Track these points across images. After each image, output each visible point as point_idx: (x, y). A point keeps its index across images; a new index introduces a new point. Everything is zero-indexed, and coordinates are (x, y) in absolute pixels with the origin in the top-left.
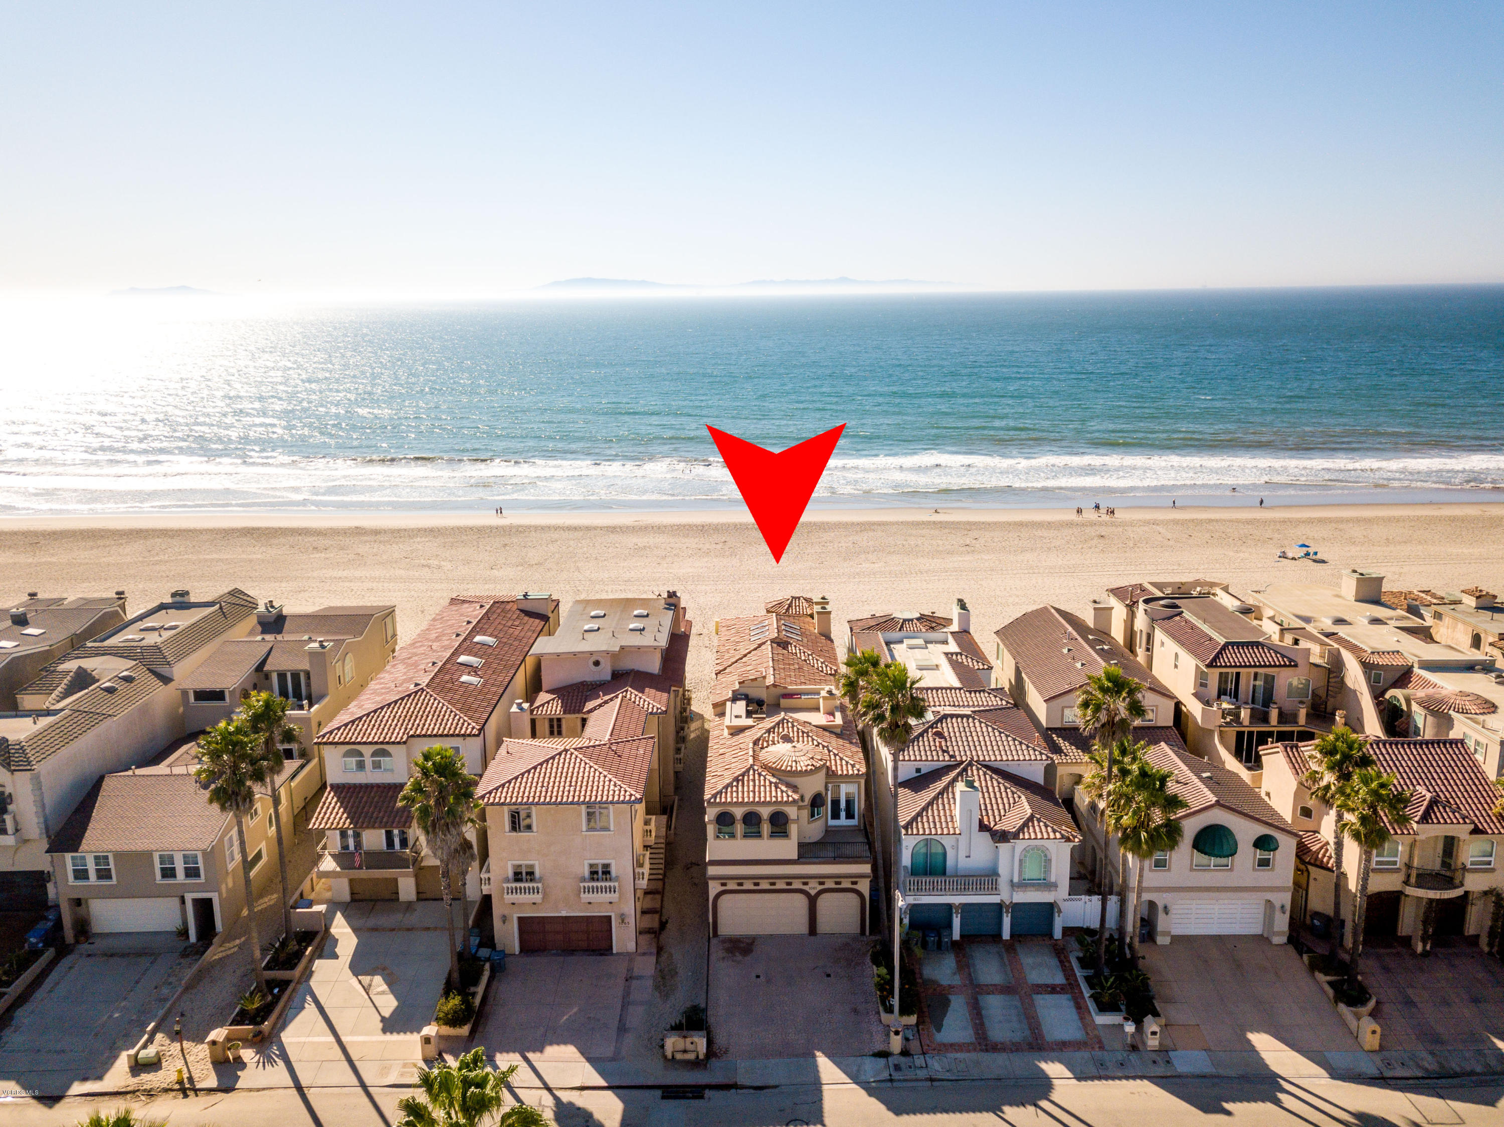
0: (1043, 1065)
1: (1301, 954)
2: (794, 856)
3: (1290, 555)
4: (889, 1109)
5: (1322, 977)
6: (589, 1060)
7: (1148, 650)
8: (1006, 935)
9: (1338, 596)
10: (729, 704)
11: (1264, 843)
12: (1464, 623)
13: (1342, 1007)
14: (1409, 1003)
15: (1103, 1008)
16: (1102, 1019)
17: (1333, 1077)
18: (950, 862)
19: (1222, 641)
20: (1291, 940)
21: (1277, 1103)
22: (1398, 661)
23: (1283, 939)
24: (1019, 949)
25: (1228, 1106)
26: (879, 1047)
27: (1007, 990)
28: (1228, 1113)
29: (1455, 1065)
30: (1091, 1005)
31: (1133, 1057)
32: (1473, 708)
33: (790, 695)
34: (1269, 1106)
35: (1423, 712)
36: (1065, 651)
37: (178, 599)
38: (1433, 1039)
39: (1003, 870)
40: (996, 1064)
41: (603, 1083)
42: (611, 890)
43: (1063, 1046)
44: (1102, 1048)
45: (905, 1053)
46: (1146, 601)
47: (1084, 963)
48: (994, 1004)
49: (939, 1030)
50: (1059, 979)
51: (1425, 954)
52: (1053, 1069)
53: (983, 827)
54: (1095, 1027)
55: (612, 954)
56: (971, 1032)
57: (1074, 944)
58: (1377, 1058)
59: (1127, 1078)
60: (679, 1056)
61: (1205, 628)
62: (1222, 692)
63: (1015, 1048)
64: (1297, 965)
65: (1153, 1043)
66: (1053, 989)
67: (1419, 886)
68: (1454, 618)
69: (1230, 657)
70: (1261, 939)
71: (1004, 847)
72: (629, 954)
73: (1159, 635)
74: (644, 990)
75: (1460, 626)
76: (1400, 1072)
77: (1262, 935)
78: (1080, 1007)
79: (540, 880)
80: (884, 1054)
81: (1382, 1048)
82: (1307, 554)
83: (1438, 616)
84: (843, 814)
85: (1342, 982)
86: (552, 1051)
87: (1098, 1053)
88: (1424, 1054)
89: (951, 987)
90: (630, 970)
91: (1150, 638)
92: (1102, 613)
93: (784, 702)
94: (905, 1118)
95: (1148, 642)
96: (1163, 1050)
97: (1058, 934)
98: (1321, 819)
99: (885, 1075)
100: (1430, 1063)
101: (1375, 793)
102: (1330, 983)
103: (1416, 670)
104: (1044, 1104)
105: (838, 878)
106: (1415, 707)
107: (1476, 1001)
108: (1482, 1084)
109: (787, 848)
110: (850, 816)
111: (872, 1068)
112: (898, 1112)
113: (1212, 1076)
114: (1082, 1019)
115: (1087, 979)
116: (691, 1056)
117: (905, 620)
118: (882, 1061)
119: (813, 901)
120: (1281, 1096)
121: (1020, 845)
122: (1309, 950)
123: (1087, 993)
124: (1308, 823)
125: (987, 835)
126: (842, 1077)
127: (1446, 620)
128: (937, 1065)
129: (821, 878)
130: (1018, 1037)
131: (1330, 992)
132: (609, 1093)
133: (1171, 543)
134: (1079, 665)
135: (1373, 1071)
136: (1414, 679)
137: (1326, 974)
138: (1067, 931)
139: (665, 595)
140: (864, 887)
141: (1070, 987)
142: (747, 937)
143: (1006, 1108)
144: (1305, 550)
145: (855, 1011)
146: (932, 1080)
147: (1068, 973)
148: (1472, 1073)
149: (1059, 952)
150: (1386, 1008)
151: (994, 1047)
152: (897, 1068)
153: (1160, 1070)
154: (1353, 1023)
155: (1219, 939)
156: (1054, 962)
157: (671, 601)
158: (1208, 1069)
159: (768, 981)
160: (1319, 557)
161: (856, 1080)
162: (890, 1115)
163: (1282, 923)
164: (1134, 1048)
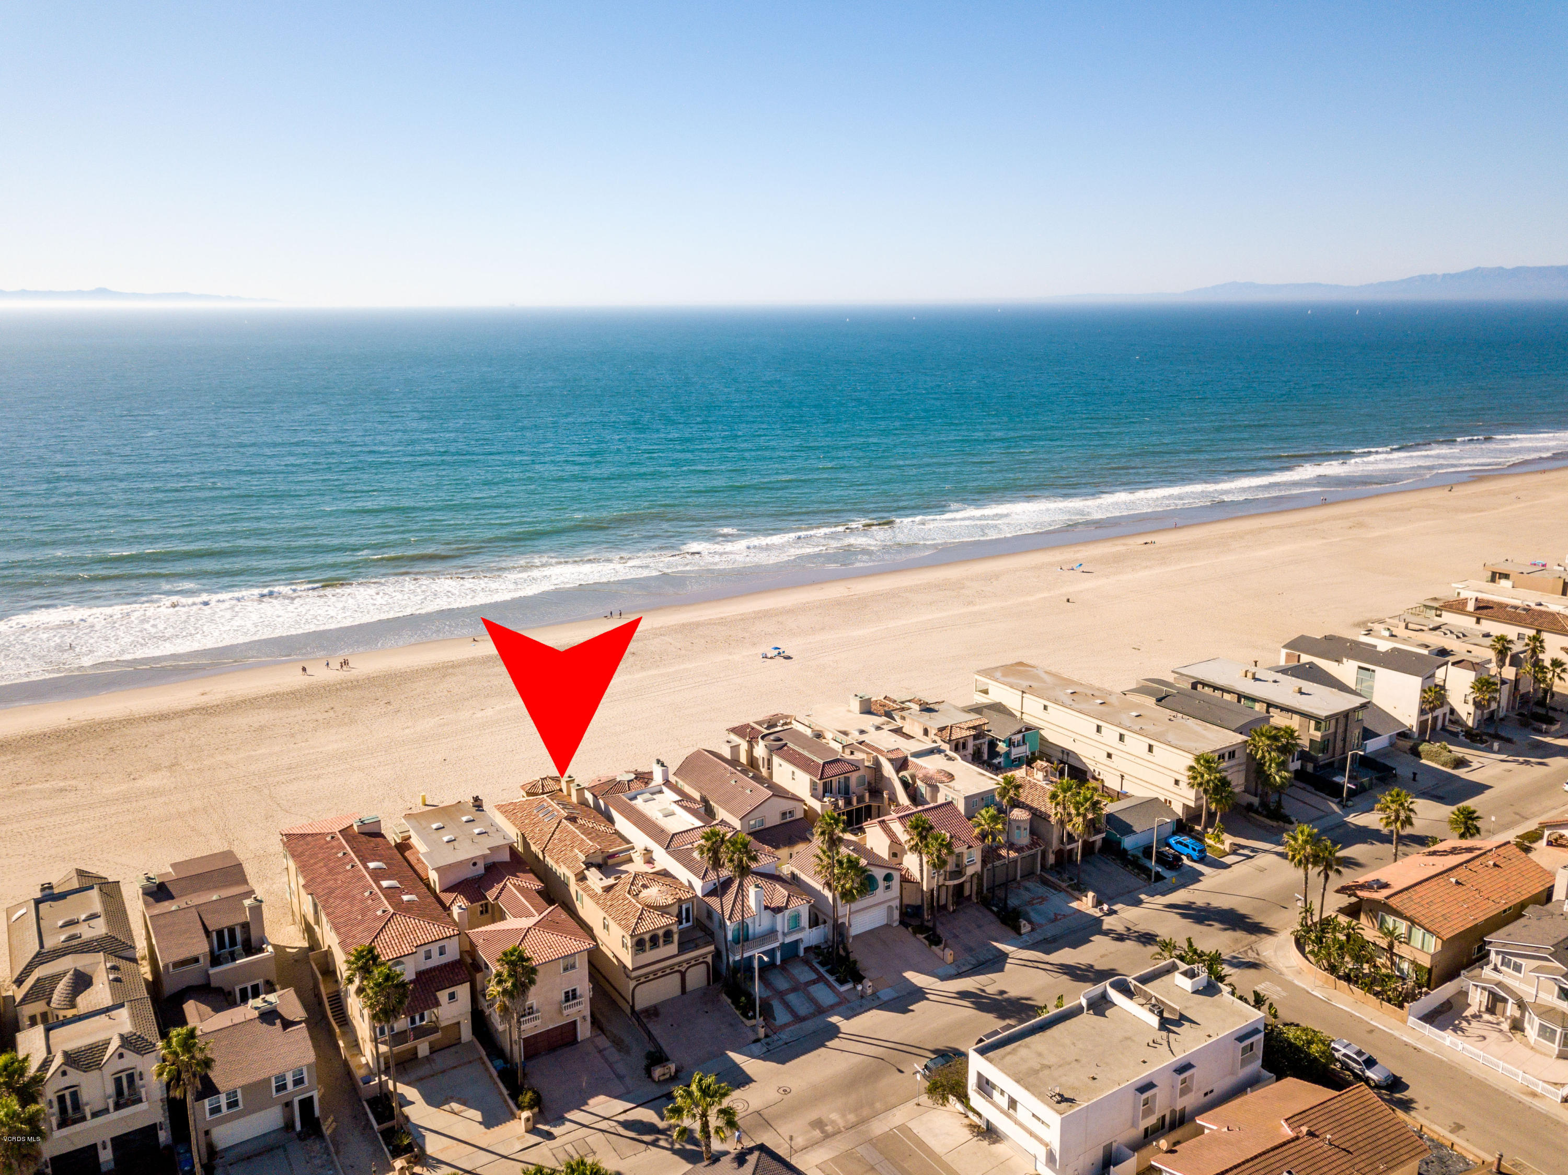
0: (830, 1019)
1: (907, 928)
2: (676, 952)
3: (769, 656)
4: (778, 1063)
5: (921, 936)
6: (616, 1098)
7: (769, 769)
8: (778, 962)
9: (849, 711)
10: (586, 872)
11: (888, 878)
12: (919, 722)
13: (933, 947)
14: (956, 937)
15: (842, 982)
16: (843, 989)
17: (942, 980)
18: (751, 931)
19: (821, 762)
20: (902, 922)
21: (927, 999)
22: (901, 755)
23: (898, 923)
24: (788, 967)
25: (911, 1008)
26: (753, 1038)
27: (794, 989)
28: (912, 1011)
29: (982, 958)
30: (836, 985)
31: (864, 1001)
32: (945, 779)
33: (612, 856)
34: (925, 1002)
35: (924, 785)
36: (733, 782)
37: (48, 892)
38: (969, 950)
39: (779, 928)
40: (809, 1025)
41: (633, 1105)
42: (580, 1003)
43: (832, 1007)
44: (849, 1002)
45: (767, 1036)
46: (763, 738)
47: (822, 964)
48: (792, 998)
49: (774, 1019)
50: (814, 976)
51: (954, 911)
52: (835, 1019)
53: (766, 908)
54: (841, 993)
55: (578, 1042)
56: (790, 1015)
57: (812, 956)
58: (953, 966)
59: (866, 1011)
60: (662, 1078)
61: (806, 753)
62: (825, 792)
63: (812, 1016)
64: (907, 933)
65: (869, 991)
66: (814, 982)
67: (950, 879)
68: (913, 720)
69: (829, 771)
70: (888, 926)
71: (779, 916)
72: (588, 1039)
73: (776, 760)
74: (613, 1054)
75: (916, 724)
76: (964, 969)
77: (887, 925)
78: (829, 986)
79: (538, 1011)
80: (757, 1041)
81: (954, 961)
82: (779, 653)
83: (903, 718)
84: (684, 921)
85: (930, 935)
86: (592, 1102)
87: (849, 1005)
88: (970, 958)
89: (768, 997)
90: (596, 1047)
91: (770, 761)
92: (735, 749)
93: (610, 862)
94: (788, 1064)
95: (769, 764)
96: (874, 993)
97: (802, 953)
98: (902, 857)
99: (765, 1049)
100: (974, 962)
101: (941, 844)
102: (925, 938)
103: (910, 758)
104: (840, 1035)
105: (696, 958)
106: (919, 783)
107: (979, 927)
108: (994, 963)
109: (673, 948)
110: (688, 921)
111: (756, 1048)
112: (783, 1063)
113: (898, 997)
114: (834, 992)
115: (827, 971)
116: (667, 1076)
117: (629, 781)
118: (759, 1044)
119: (683, 975)
120: (928, 996)
121: (787, 912)
122: (910, 925)
123: (831, 979)
124: (896, 860)
125: (769, 911)
126: (746, 1058)
127: (908, 720)
128: (785, 1036)
129: (687, 961)
130: (811, 1010)
131: (927, 942)
132: (639, 1109)
133: (683, 652)
134: (748, 792)
135: (954, 972)
136: (910, 763)
137: (922, 934)
138: (807, 949)
139: (472, 801)
140: (709, 959)
141: (820, 979)
142: (651, 1007)
143: (827, 1043)
144: (777, 651)
145: (731, 1025)
146: (786, 1044)
147: (815, 970)
148: (990, 960)
149: (807, 962)
150: (949, 942)
151: (803, 1019)
152: (768, 1044)
153: (877, 1003)
154: (940, 953)
155: (871, 932)
156: (806, 968)
157: (477, 803)
158: (895, 995)
159: (679, 1025)
160: (786, 654)
161: (753, 1057)
162: (780, 1066)
163: (896, 915)
164: (862, 997)
